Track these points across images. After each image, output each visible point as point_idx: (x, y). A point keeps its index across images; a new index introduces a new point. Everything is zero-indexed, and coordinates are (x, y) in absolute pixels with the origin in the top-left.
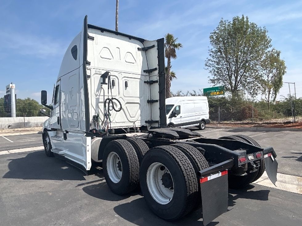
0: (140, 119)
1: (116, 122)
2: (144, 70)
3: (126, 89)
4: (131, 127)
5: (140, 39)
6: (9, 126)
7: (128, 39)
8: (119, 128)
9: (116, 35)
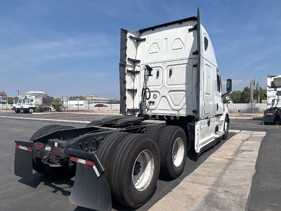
0: (186, 108)
1: (160, 110)
2: (193, 53)
3: (170, 77)
4: (175, 115)
5: (191, 18)
6: (239, 111)
7: (178, 25)
8: (162, 115)
9: (166, 26)
